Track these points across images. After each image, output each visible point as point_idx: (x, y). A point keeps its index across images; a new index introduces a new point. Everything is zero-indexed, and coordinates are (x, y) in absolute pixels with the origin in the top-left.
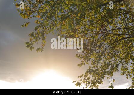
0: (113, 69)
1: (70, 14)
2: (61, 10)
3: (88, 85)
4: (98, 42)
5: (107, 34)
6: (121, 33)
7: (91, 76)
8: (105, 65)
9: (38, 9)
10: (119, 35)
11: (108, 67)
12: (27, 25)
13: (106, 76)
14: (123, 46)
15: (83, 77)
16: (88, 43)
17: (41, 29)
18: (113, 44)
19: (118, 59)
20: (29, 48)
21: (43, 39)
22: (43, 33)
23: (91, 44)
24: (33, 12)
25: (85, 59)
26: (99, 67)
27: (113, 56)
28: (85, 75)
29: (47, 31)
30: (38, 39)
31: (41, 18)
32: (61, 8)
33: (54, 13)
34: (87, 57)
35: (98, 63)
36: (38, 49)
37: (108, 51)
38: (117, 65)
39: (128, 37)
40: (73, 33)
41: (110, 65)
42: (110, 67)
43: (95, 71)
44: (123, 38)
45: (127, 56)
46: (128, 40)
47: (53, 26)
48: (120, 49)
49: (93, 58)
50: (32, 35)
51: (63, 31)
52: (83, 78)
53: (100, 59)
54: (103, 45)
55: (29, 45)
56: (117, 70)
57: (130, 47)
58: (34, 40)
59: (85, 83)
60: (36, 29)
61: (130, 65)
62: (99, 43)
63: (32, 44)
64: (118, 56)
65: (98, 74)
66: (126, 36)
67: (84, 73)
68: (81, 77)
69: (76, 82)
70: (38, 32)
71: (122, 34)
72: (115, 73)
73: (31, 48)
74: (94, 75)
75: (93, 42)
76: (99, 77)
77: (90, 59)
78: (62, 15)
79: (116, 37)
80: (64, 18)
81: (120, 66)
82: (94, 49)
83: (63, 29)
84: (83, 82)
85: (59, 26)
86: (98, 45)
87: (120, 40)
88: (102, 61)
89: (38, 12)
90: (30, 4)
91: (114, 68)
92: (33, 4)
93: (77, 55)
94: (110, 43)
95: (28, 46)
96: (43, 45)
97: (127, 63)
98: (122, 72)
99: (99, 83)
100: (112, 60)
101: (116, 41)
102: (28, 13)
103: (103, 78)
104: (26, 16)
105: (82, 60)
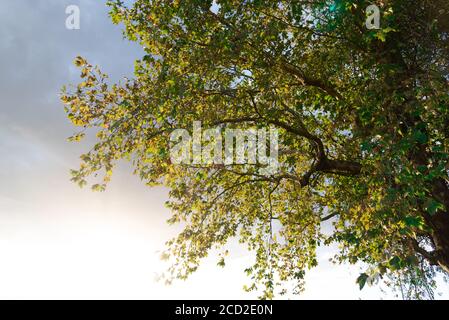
0: (227, 231)
1: (163, 129)
2: (149, 120)
3: (180, 259)
4: (206, 183)
5: (224, 171)
6: (245, 171)
7: (188, 242)
8: (215, 224)
9: (105, 111)
10: (243, 175)
11: (219, 227)
12: (79, 138)
13: (214, 244)
14: (247, 194)
15: (175, 243)
16: (190, 184)
17: (107, 150)
18: (232, 189)
19: (237, 215)
20: (77, 182)
21: (108, 169)
22: (108, 157)
23: (195, 186)
24: (94, 116)
25: (182, 211)
26: (204, 227)
27: (230, 208)
28: (178, 241)
29: (118, 153)
30: (98, 166)
31: (110, 128)
32: (149, 116)
33: (136, 125)
34: (185, 208)
35: (203, 219)
36: (95, 186)
37: (222, 200)
38: (235, 227)
39: (255, 180)
40: (165, 164)
41: (222, 224)
42: (222, 228)
43: (197, 234)
44: (249, 181)
45: (251, 211)
46: (256, 185)
47: (130, 146)
48: (242, 199)
49: (195, 210)
50: (86, 158)
51: (148, 156)
52: (173, 246)
53: (207, 213)
54: (214, 189)
55: (78, 177)
56: (234, 234)
57: (257, 197)
58: (89, 168)
59: (177, 256)
60: (97, 148)
61: (256, 227)
62: (208, 186)
63: (83, 175)
64: (237, 210)
65: (202, 241)
66: (253, 177)
67: (177, 237)
68: (171, 243)
69: (161, 253)
70: (101, 154)
71: (247, 174)
72: (230, 239)
73: (81, 183)
74: (195, 241)
75: (198, 183)
76: (202, 246)
77: (190, 211)
78: (149, 130)
79: (237, 177)
80: (152, 135)
81: (240, 228)
82: (199, 195)
83: (149, 153)
84: (172, 254)
85: (141, 147)
86: (206, 188)
87: (243, 183)
88: (211, 216)
89: (105, 117)
90: (92, 100)
91: (230, 231)
92: (97, 101)
93: (167, 202)
94: (227, 187)
95: (75, 179)
96: (107, 179)
97: (251, 224)
98: (242, 238)
99: (201, 255)
100: (227, 217)
101: (237, 184)
102: (85, 116)
103: (209, 247)
104: (80, 121)
105: (176, 212)
